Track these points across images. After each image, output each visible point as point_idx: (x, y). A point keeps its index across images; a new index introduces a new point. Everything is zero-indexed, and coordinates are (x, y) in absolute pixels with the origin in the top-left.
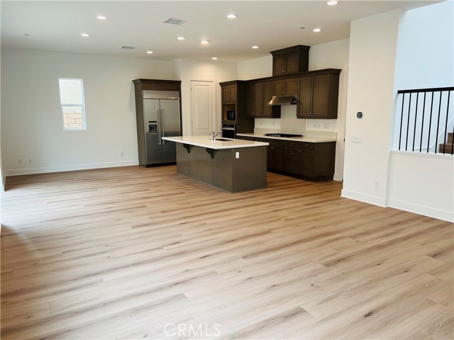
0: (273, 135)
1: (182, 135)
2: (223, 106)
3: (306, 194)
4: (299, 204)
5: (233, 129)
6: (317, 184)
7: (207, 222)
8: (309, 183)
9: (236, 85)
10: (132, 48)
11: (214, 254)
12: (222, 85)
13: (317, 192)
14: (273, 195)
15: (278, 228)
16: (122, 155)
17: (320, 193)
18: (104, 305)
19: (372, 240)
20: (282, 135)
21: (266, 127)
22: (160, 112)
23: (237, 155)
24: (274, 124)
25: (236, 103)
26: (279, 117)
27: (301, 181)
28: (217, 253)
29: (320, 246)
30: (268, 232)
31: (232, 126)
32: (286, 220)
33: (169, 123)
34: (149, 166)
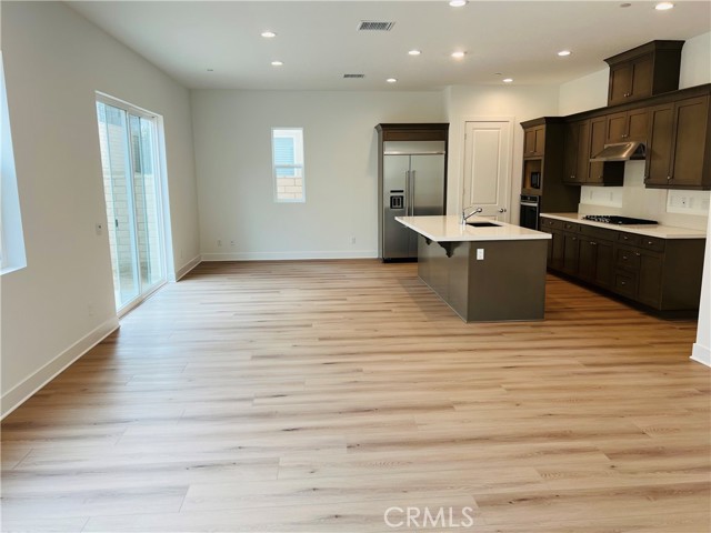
0: (598, 218)
1: (445, 214)
2: (526, 163)
3: (616, 342)
4: (573, 361)
5: (536, 205)
6: (665, 324)
7: (366, 368)
8: (650, 319)
9: (544, 126)
10: (360, 76)
11: (311, 428)
12: (524, 125)
13: (644, 341)
14: (542, 336)
15: (476, 403)
16: (354, 241)
17: (650, 345)
18: (79, 472)
19: (655, 472)
20: (614, 220)
21: (598, 203)
22: (410, 176)
23: (480, 254)
24: (611, 199)
25: (542, 159)
26: (621, 185)
27: (636, 313)
28: (317, 428)
29: (517, 457)
30: (449, 407)
31: (533, 199)
32: (510, 390)
33: (424, 193)
34: (386, 261)
